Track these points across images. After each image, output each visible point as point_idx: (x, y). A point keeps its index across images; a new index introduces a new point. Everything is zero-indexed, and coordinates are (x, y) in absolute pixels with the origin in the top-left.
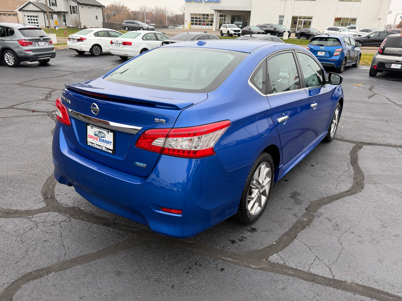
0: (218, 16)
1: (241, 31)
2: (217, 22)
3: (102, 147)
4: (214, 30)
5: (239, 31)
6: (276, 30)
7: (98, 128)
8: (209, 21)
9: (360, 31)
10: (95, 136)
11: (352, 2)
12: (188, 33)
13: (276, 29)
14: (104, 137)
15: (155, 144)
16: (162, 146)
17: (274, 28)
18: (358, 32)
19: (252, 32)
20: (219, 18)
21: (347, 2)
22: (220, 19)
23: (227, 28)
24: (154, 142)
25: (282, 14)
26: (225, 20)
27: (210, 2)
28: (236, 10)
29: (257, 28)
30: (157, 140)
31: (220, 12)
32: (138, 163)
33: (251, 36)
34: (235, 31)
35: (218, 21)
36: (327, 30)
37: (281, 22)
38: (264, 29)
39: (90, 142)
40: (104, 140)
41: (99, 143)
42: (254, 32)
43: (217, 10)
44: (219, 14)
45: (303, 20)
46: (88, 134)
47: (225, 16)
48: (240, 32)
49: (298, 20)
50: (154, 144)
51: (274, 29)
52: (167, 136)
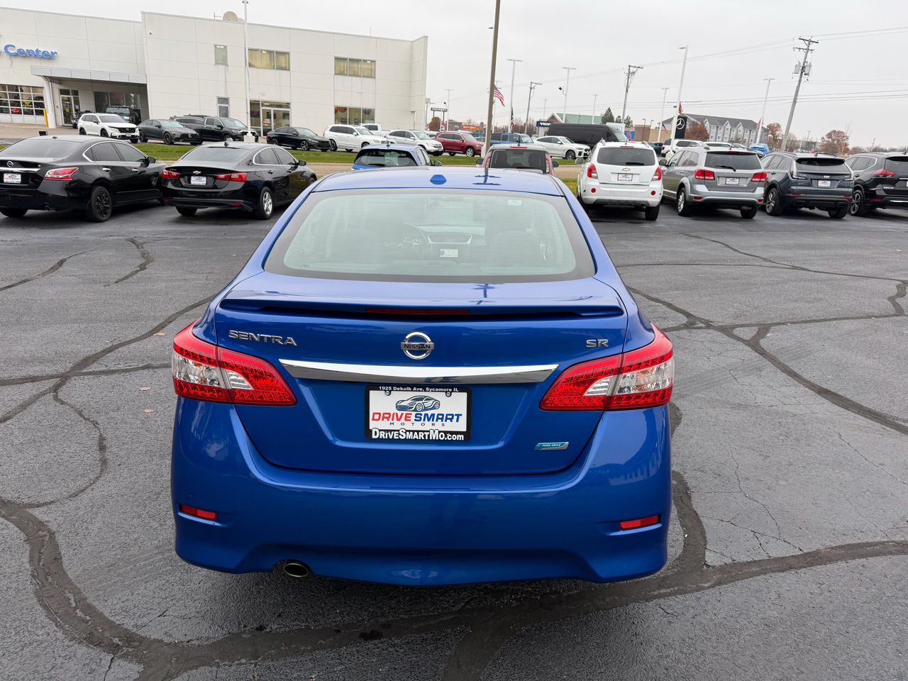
0: (57, 92)
1: (137, 129)
2: (55, 107)
3: (427, 434)
4: (52, 125)
5: (133, 130)
6: (224, 129)
7: (415, 389)
8: (31, 104)
9: (390, 134)
10: (399, 413)
11: (360, 78)
12: (54, 138)
13: (222, 128)
14: (433, 408)
15: (592, 393)
16: (609, 394)
17: (218, 126)
18: (388, 136)
19: (166, 132)
20: (59, 98)
21: (350, 78)
22: (63, 100)
23: (97, 123)
24: (590, 390)
25: (223, 96)
26: (77, 102)
27: (26, 56)
28: (107, 79)
29: (178, 125)
30: (595, 385)
31: (60, 84)
32: (547, 445)
33: (226, 144)
34: (121, 130)
35: (59, 103)
36: (330, 130)
37: (225, 112)
38: (194, 128)
39: (380, 430)
40: (433, 415)
41: (418, 426)
42: (173, 133)
43: (50, 77)
44: (57, 87)
45: (272, 109)
46: (372, 411)
47: (76, 93)
48: (137, 133)
49: (262, 108)
50: (589, 393)
51: (220, 128)
52: (620, 371)
